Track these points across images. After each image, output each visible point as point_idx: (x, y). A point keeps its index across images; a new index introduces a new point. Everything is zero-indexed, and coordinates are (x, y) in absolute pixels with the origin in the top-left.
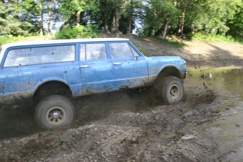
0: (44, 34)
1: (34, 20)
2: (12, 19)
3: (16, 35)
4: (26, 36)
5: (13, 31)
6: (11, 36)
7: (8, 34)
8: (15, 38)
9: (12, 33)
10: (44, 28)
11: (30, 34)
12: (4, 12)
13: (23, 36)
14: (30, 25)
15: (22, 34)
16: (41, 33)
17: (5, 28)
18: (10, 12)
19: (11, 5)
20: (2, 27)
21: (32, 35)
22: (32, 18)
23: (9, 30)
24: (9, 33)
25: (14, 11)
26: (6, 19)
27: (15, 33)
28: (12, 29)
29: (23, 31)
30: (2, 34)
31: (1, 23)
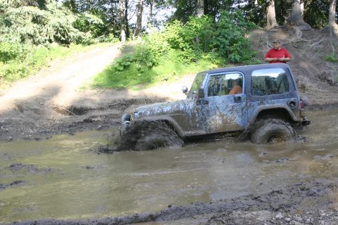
0: (128, 35)
2: (60, 9)
3: (66, 43)
4: (84, 43)
5: (59, 35)
6: (55, 45)
8: (63, 49)
9: (57, 39)
10: (130, 22)
11: (97, 40)
13: (80, 45)
14: (96, 19)
15: (79, 41)
16: (123, 34)
17: (44, 29)
20: (39, 26)
21: (101, 42)
23: (53, 32)
24: (52, 38)
26: (46, 9)
27: (63, 38)
28: (57, 31)
29: (81, 34)
30: (39, 43)
31: (36, 20)
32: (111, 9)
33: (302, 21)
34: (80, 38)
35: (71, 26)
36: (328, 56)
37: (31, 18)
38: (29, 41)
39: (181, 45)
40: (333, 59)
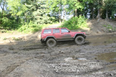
0: (61, 21)
1: (57, 15)
2: (46, 16)
3: (47, 23)
4: (51, 24)
5: (45, 22)
6: (44, 24)
7: (43, 23)
8: (46, 25)
11: (54, 23)
12: (42, 14)
15: (49, 23)
17: (42, 21)
18: (45, 13)
19: (45, 10)
20: (41, 20)
22: (56, 14)
23: (44, 21)
25: (46, 12)
26: (43, 16)
30: (41, 24)
31: (41, 19)
32: (58, 16)
33: (100, 18)
34: (50, 22)
35: (48, 20)
36: (104, 25)
37: (39, 19)
38: (39, 23)
39: (71, 23)
40: (105, 26)
